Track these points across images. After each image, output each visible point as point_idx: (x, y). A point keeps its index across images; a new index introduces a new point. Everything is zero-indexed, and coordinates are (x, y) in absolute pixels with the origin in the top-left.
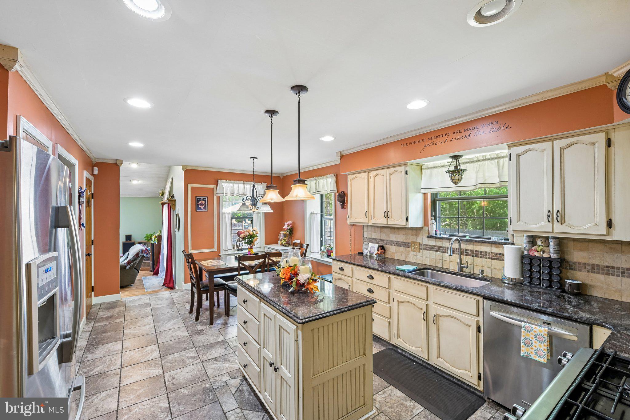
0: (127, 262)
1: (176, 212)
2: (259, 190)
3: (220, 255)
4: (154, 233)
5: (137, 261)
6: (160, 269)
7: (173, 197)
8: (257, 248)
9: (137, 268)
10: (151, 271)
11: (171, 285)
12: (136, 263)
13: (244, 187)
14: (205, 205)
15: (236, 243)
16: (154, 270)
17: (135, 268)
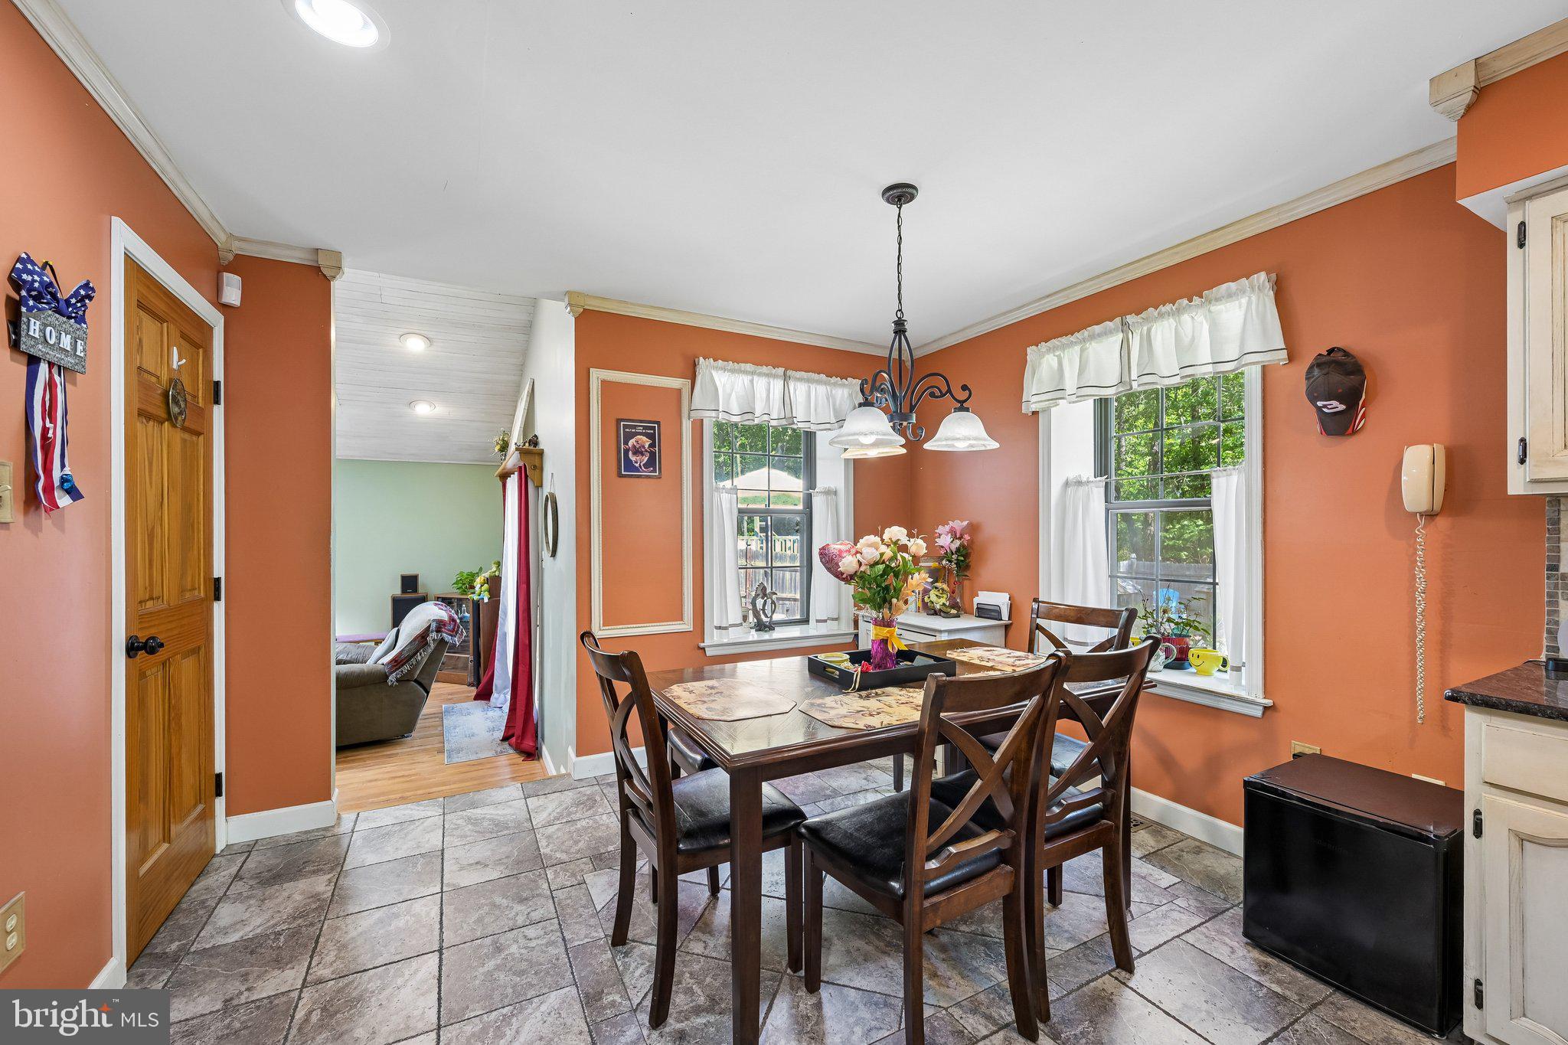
0: (391, 661)
1: (546, 490)
2: (838, 402)
3: (702, 645)
4: (481, 569)
5: (423, 657)
6: (496, 681)
7: (534, 442)
8: (825, 621)
9: (423, 682)
10: (470, 685)
11: (528, 743)
12: (418, 663)
13: (787, 391)
14: (652, 455)
15: (754, 603)
16: (479, 682)
17: (416, 681)
